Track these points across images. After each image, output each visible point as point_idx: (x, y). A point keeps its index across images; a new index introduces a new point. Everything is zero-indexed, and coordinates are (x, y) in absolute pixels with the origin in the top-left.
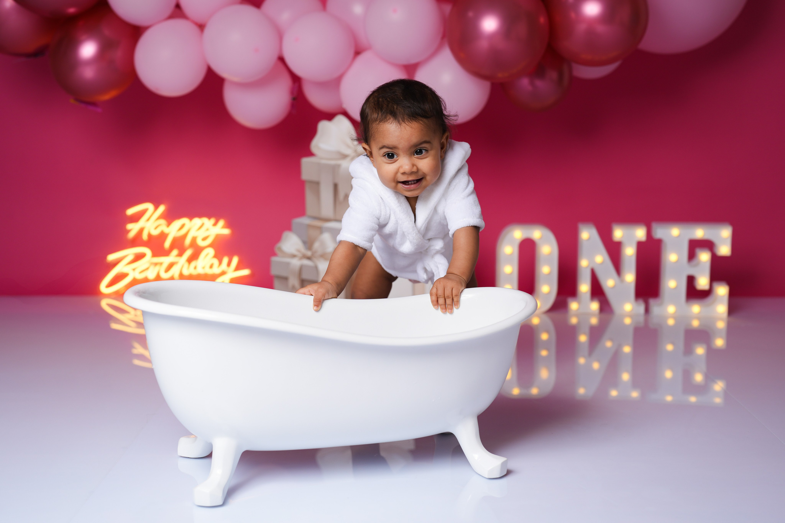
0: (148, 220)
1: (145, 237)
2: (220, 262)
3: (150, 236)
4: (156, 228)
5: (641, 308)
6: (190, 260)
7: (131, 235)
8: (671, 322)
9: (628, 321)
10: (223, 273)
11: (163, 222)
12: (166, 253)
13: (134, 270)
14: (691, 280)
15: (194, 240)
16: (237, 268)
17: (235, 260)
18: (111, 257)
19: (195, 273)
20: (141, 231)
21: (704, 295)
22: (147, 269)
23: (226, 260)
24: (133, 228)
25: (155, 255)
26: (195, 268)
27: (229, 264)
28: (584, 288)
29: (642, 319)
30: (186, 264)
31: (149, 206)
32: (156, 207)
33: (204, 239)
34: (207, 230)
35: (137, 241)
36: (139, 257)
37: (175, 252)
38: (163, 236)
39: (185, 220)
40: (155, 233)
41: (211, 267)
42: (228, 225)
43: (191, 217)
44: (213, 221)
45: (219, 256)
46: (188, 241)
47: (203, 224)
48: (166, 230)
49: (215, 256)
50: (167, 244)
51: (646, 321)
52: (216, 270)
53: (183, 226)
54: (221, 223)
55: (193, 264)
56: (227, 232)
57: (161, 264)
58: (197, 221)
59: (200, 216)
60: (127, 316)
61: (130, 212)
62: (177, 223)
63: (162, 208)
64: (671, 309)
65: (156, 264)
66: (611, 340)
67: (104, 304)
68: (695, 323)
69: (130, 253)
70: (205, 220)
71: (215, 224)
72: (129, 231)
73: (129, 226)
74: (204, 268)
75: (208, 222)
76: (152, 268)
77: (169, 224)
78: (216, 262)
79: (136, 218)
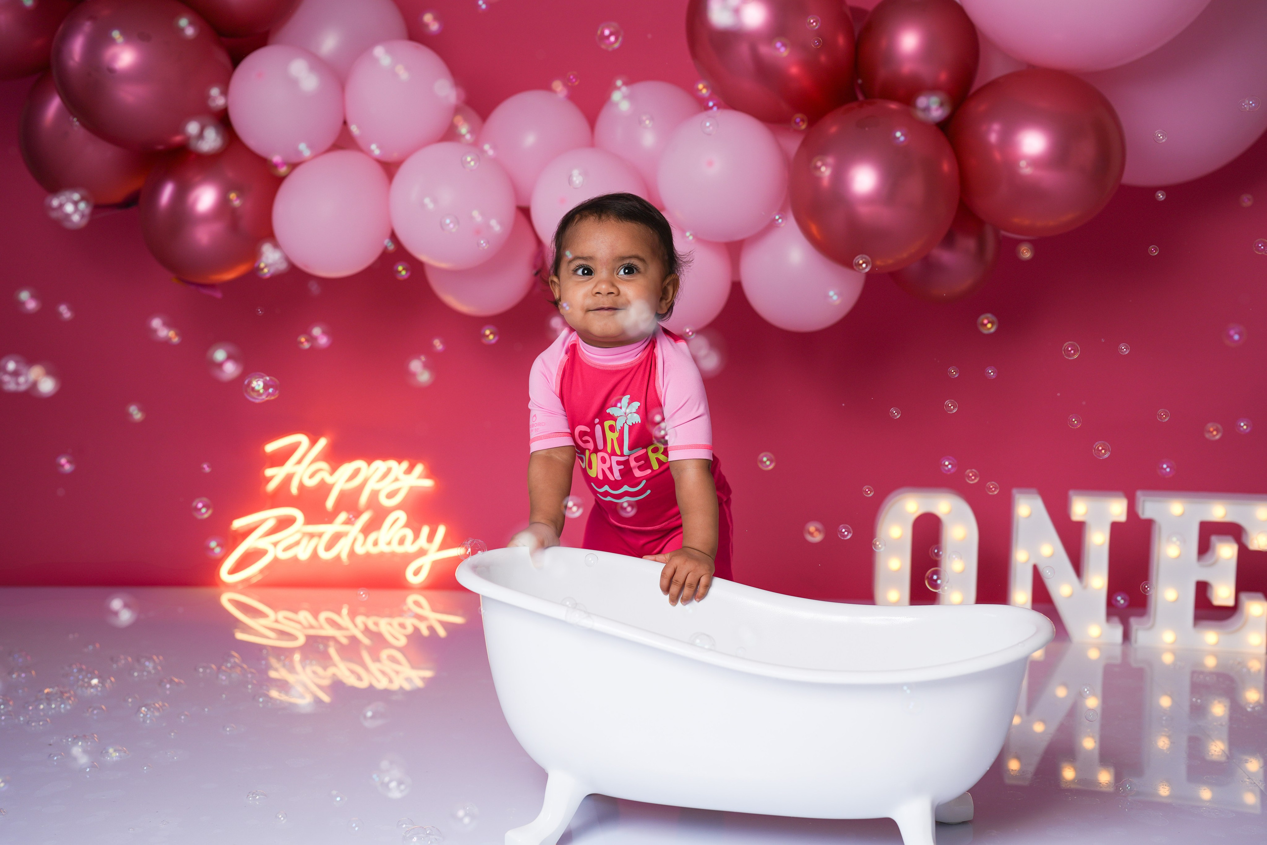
0: (299, 462)
1: (294, 490)
2: (417, 536)
3: (302, 487)
4: (312, 476)
5: (1117, 632)
6: (367, 530)
7: (271, 486)
8: (1168, 658)
9: (1094, 654)
10: (422, 553)
11: (323, 465)
12: (329, 518)
13: (275, 544)
14: (1202, 589)
15: (375, 494)
16: (444, 546)
17: (442, 530)
18: (238, 524)
19: (374, 550)
20: (289, 479)
21: (1226, 614)
22: (297, 543)
23: (425, 530)
24: (275, 475)
25: (308, 521)
26: (375, 543)
27: (431, 538)
28: (1021, 594)
29: (1118, 651)
30: (361, 537)
31: (302, 439)
32: (313, 442)
33: (391, 495)
34: (396, 480)
35: (281, 497)
36: (284, 523)
37: (343, 516)
38: (324, 489)
39: (360, 464)
40: (310, 483)
41: (402, 542)
42: (431, 473)
43: (370, 458)
44: (405, 465)
45: (414, 524)
46: (363, 499)
47: (389, 470)
48: (329, 480)
49: (407, 525)
50: (330, 503)
51: (1125, 655)
52: (410, 548)
53: (357, 472)
54: (419, 468)
55: (373, 536)
56: (428, 483)
57: (320, 535)
58: (380, 466)
59: (385, 457)
60: (263, 621)
61: (270, 447)
62: (347, 468)
63: (322, 442)
64: (1168, 637)
65: (312, 536)
66: (1065, 685)
67: (226, 599)
68: (1210, 662)
69: (269, 516)
70: (392, 463)
71: (409, 471)
72: (269, 480)
73: (269, 472)
74: (389, 543)
75: (397, 468)
76: (305, 541)
77: (333, 470)
78: (409, 533)
79: (280, 458)
